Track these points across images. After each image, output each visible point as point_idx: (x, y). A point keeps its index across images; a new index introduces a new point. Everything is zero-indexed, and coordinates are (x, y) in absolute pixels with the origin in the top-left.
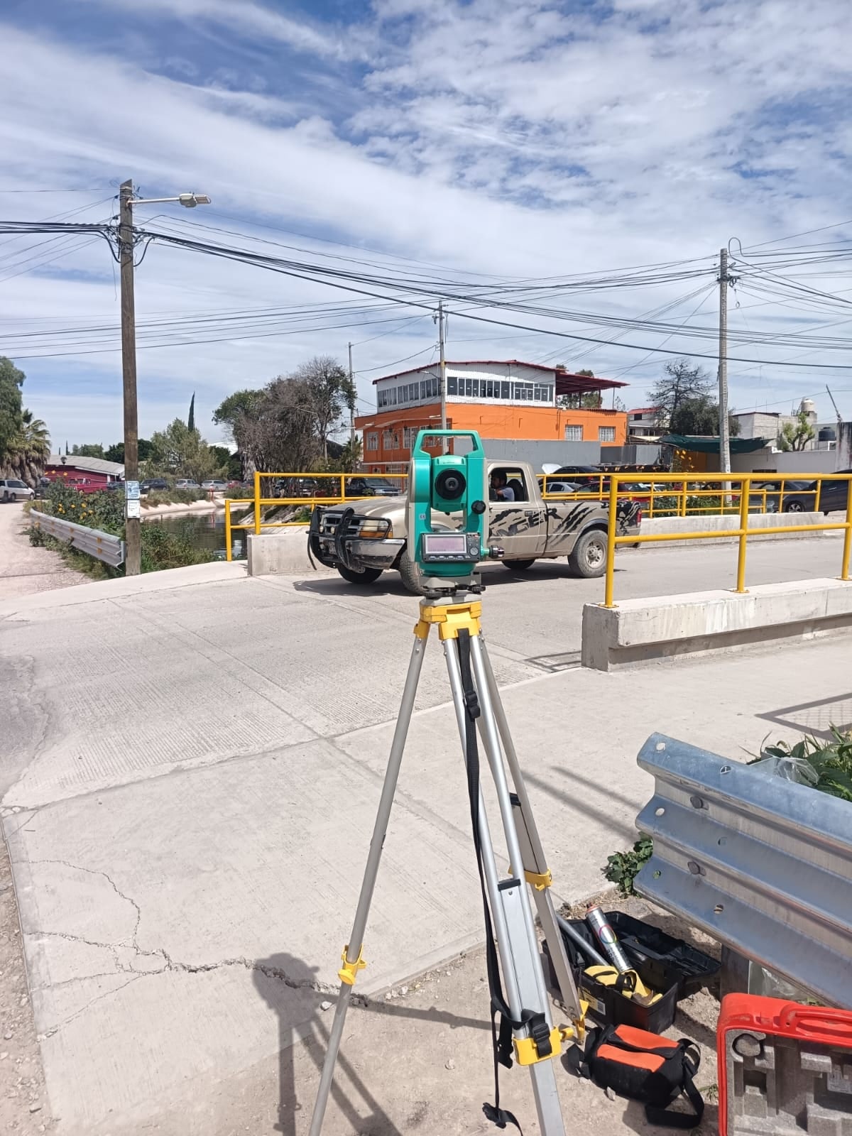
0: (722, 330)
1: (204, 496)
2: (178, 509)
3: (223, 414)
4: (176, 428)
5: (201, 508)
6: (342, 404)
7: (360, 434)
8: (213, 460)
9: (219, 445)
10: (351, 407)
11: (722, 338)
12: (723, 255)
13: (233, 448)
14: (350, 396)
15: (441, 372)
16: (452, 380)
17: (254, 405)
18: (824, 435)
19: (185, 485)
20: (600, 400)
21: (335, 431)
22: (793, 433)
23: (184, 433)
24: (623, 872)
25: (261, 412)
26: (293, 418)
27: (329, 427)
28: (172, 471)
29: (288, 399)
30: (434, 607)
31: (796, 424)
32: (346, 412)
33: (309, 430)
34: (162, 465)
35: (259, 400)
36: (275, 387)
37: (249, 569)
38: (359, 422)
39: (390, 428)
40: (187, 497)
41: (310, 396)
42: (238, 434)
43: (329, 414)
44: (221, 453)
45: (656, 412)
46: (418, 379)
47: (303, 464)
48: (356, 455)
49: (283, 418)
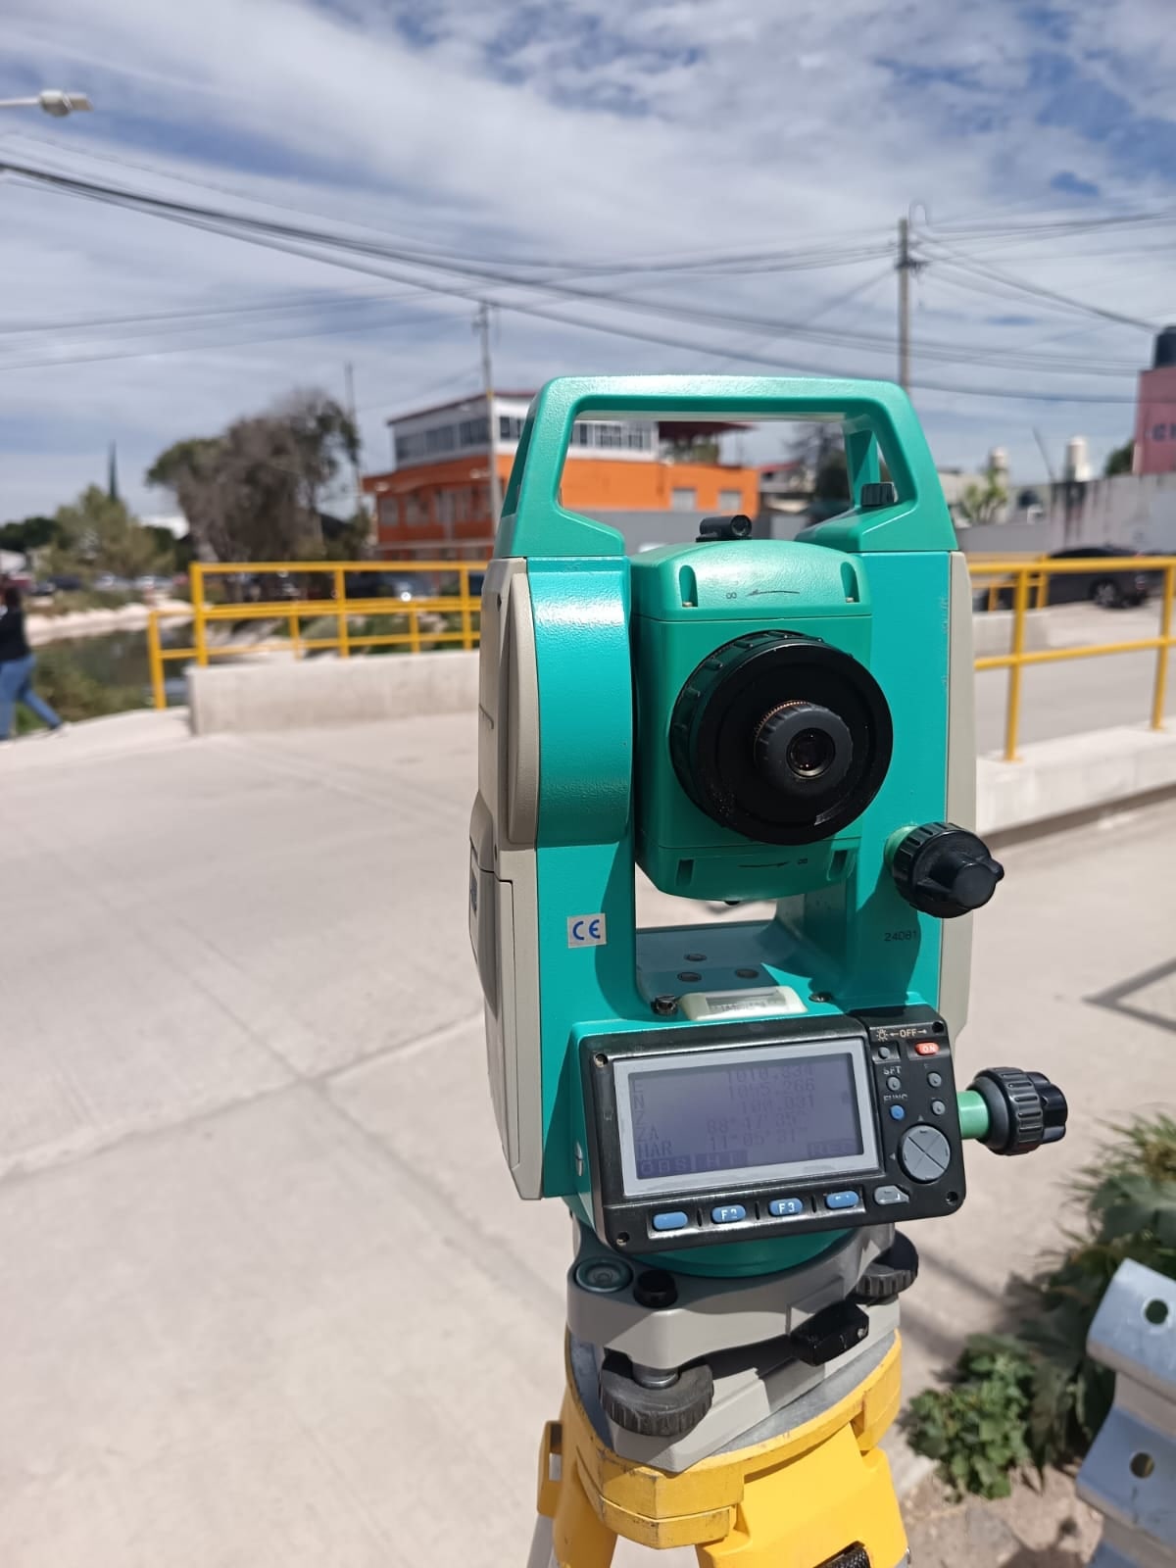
0: (903, 340)
1: (138, 598)
2: (97, 621)
3: (159, 473)
4: (91, 498)
5: (133, 616)
6: (341, 456)
7: (369, 501)
8: (149, 544)
9: (158, 521)
10: (354, 459)
11: (904, 352)
12: (904, 227)
13: (179, 526)
14: (352, 443)
15: (488, 407)
16: (505, 420)
17: (205, 459)
18: (1026, 499)
19: (109, 583)
20: (716, 451)
21: (330, 498)
22: (980, 497)
23: (103, 505)
24: (950, 1441)
25: (217, 470)
26: (266, 478)
27: (321, 491)
28: (89, 563)
29: (257, 450)
30: (670, 1474)
31: (983, 485)
32: (346, 470)
33: (291, 498)
34: (72, 553)
35: (213, 452)
36: (238, 434)
37: (192, 724)
38: (368, 483)
39: (415, 493)
40: (112, 601)
41: (291, 444)
42: (186, 504)
43: (318, 471)
44: (162, 535)
45: (795, 468)
46: (453, 418)
47: (284, 550)
48: (363, 533)
49: (250, 478)
